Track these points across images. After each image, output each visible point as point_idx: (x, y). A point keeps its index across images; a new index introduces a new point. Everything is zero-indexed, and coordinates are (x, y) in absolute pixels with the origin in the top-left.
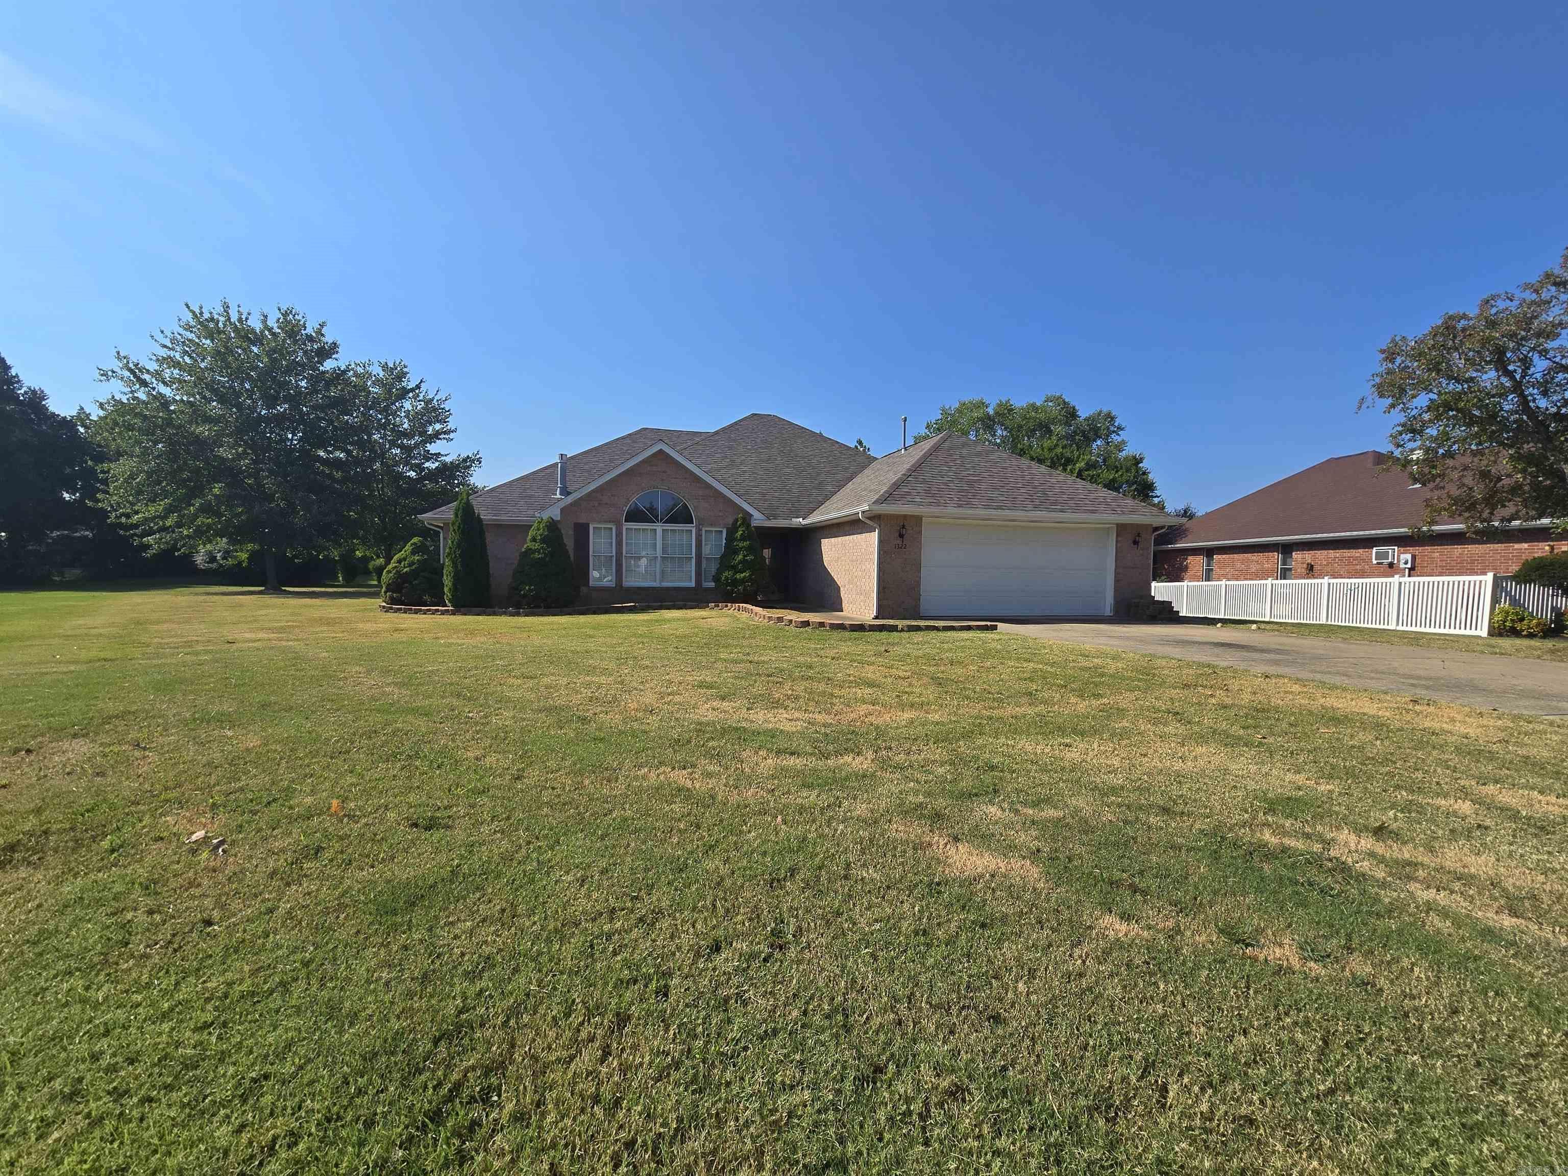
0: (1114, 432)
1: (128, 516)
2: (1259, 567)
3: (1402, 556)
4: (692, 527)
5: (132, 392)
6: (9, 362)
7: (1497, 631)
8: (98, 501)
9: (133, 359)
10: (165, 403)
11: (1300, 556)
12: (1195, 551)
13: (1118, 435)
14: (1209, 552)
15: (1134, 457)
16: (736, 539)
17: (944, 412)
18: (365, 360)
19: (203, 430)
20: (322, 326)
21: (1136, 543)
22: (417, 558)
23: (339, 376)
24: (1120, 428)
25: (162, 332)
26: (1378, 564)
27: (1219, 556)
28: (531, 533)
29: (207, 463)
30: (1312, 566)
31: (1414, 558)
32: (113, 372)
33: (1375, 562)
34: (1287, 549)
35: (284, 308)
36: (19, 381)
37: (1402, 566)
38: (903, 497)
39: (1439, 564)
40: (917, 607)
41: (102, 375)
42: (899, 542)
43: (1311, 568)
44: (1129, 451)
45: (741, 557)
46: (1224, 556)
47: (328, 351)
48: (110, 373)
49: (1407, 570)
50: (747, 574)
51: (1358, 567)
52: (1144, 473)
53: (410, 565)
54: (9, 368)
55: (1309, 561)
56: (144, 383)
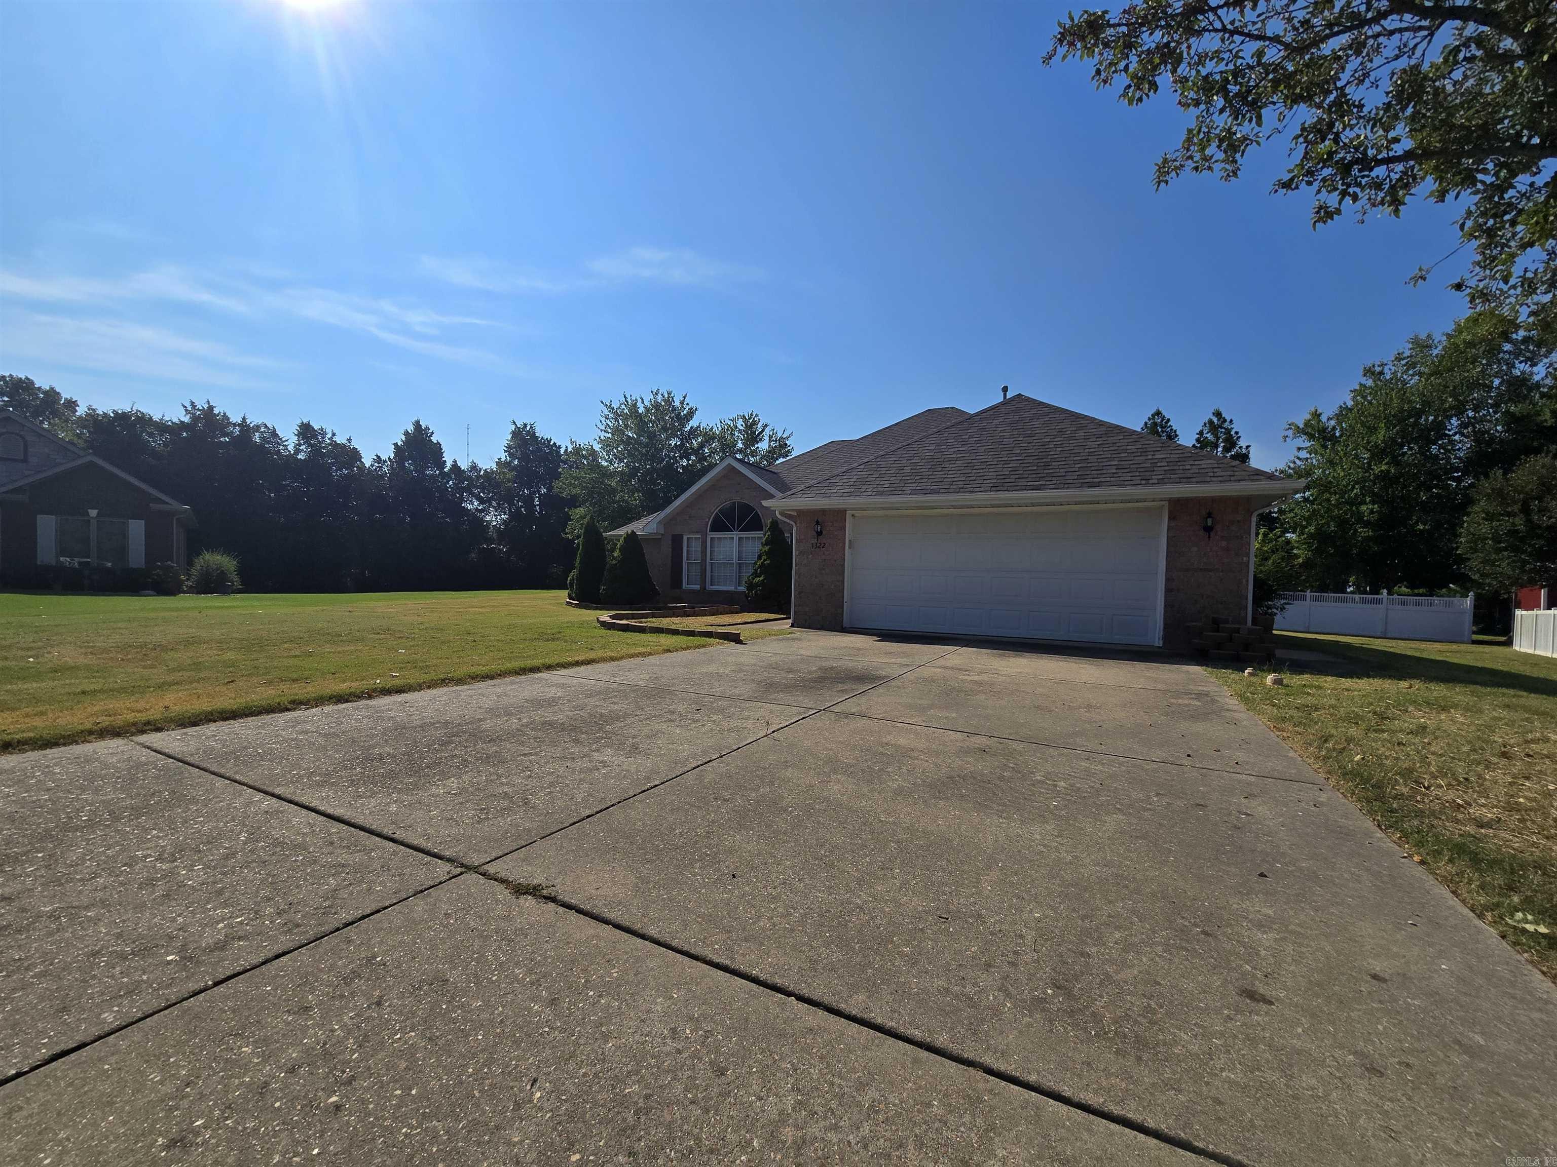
4: (762, 534)
21: (1208, 529)
38: (819, 489)
40: (838, 616)
42: (816, 540)
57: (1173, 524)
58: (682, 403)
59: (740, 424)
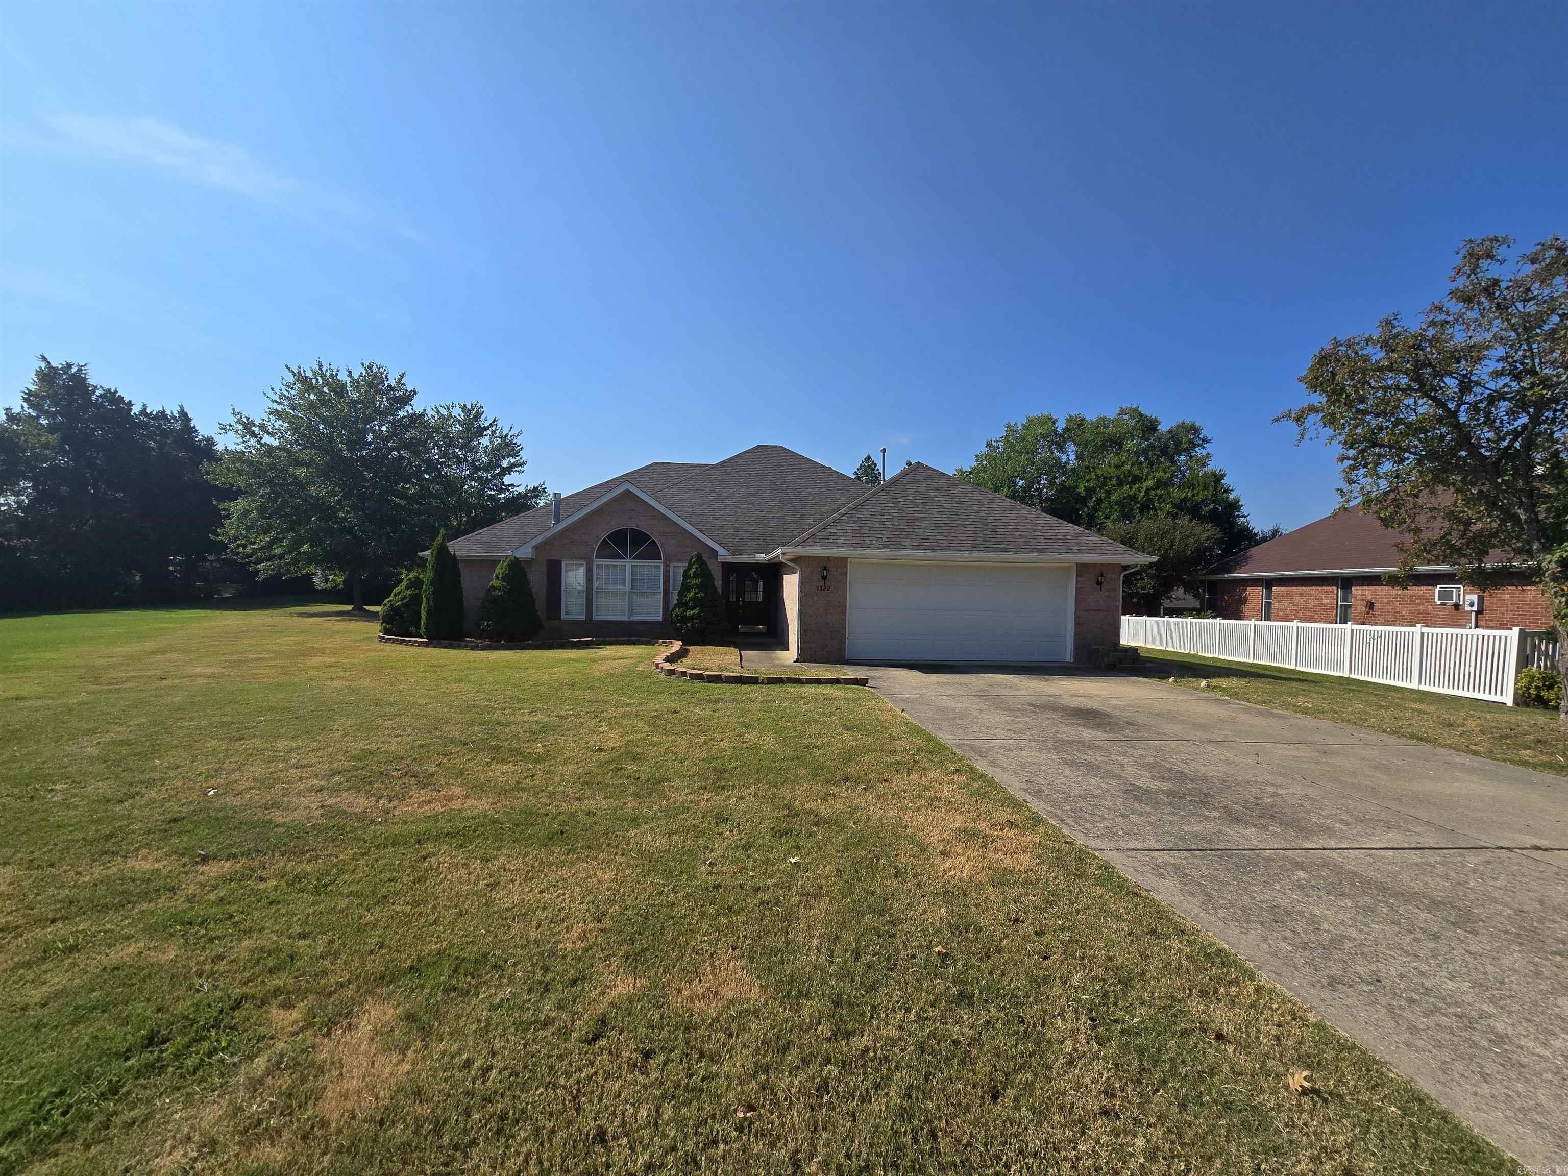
0: (1199, 445)
1: (244, 546)
2: (1317, 602)
3: (1468, 597)
4: (660, 563)
5: (244, 442)
6: (190, 415)
7: (1524, 700)
8: (219, 535)
9: (245, 414)
10: (270, 450)
11: (1360, 592)
12: (1255, 582)
13: (1204, 448)
14: (1268, 583)
15: (1214, 474)
16: (689, 577)
17: (1010, 429)
18: (449, 403)
19: (301, 472)
20: (402, 376)
21: (1099, 584)
22: (409, 592)
23: (416, 419)
24: (1205, 440)
25: (272, 389)
26: (1442, 604)
27: (1278, 589)
28: (498, 570)
29: (305, 500)
30: (1372, 604)
31: (1481, 600)
32: (231, 426)
33: (1439, 602)
34: (1347, 583)
35: (367, 364)
36: (196, 431)
37: (1468, 608)
38: (826, 537)
39: (1511, 607)
40: (841, 650)
41: (222, 429)
42: (822, 584)
43: (1371, 606)
44: (1213, 466)
45: (692, 594)
46: (1283, 589)
47: (406, 399)
48: (228, 427)
49: (1473, 614)
50: (696, 611)
51: (1421, 608)
52: (1226, 491)
53: (402, 600)
54: (190, 420)
55: (1369, 598)
56: (254, 435)
57: (1080, 579)
58: (399, 382)
59: (457, 412)
